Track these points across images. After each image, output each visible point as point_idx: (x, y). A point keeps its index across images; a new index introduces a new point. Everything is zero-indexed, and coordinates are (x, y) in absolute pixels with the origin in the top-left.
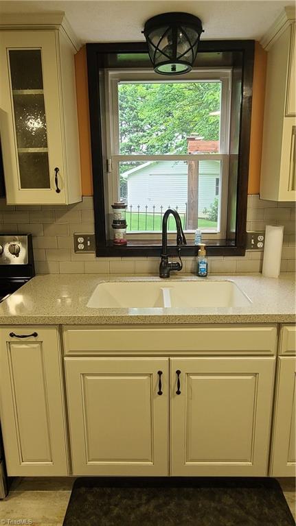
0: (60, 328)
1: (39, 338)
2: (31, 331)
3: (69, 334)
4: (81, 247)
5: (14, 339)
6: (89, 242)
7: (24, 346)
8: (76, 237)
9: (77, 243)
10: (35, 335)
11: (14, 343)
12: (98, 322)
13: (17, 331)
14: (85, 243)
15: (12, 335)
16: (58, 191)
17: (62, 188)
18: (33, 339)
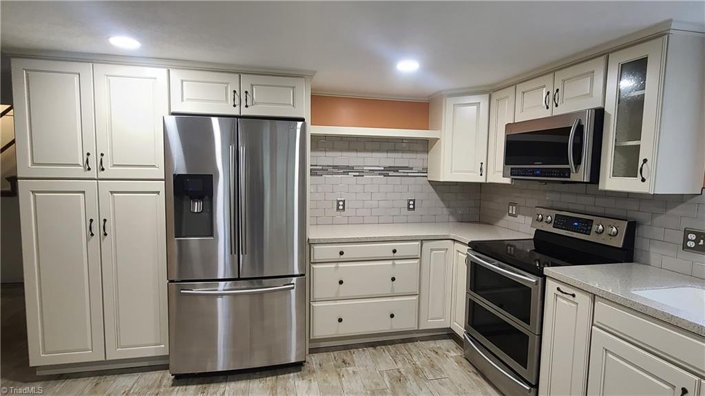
0: (594, 297)
1: (575, 300)
2: (571, 291)
3: (599, 304)
4: (691, 244)
5: (559, 293)
6: (702, 241)
7: (565, 302)
8: (687, 232)
9: (686, 240)
10: (574, 296)
11: (560, 296)
12: (622, 303)
13: (563, 288)
14: (696, 241)
15: (558, 289)
16: (643, 180)
17: (648, 177)
18: (571, 298)
